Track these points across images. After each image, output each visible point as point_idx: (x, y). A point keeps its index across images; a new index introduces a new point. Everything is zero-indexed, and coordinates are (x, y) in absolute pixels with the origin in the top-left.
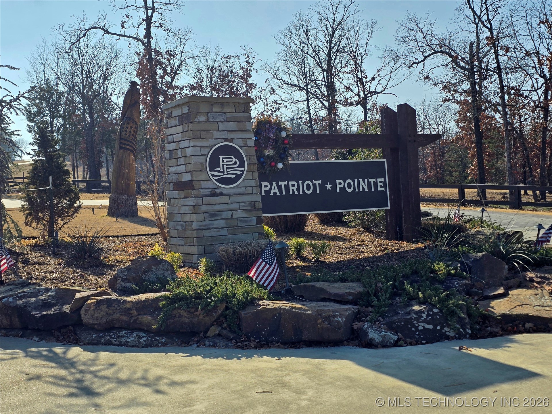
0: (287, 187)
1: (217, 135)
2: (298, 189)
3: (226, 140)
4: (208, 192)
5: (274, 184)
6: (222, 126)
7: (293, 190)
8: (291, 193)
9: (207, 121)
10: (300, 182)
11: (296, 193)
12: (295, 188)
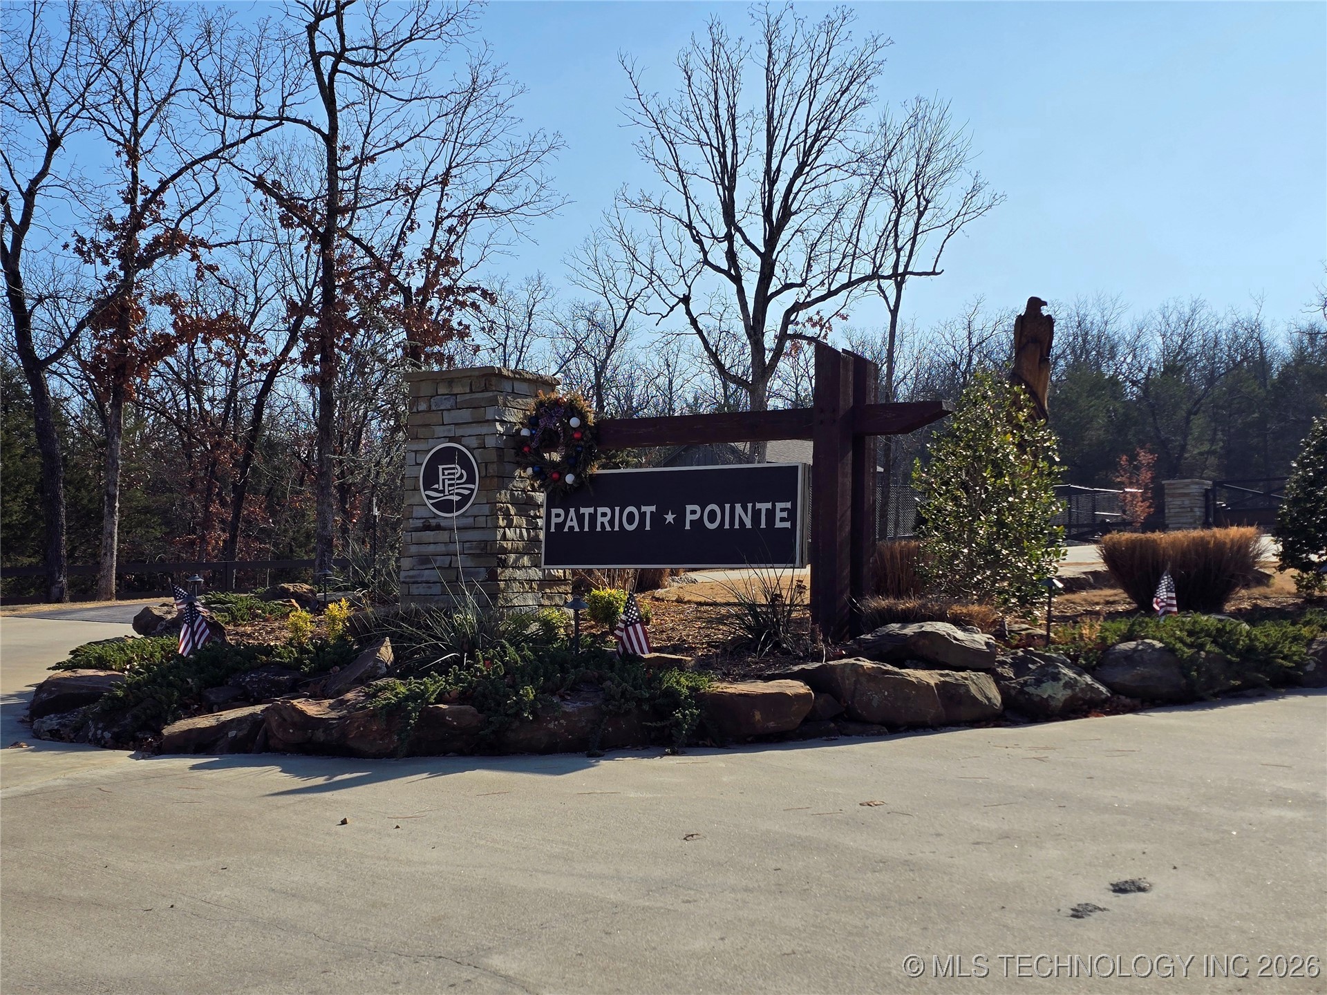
0: (593, 517)
1: (440, 431)
2: (611, 522)
3: (451, 439)
4: (419, 523)
5: (572, 510)
6: (447, 417)
7: (602, 524)
8: (599, 529)
9: (429, 410)
10: (617, 509)
11: (608, 528)
12: (606, 520)
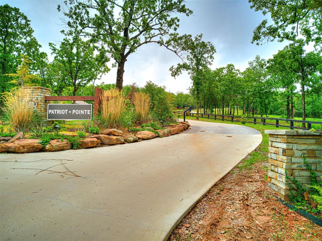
0: (57, 112)
3: (31, 98)
11: (59, 113)
